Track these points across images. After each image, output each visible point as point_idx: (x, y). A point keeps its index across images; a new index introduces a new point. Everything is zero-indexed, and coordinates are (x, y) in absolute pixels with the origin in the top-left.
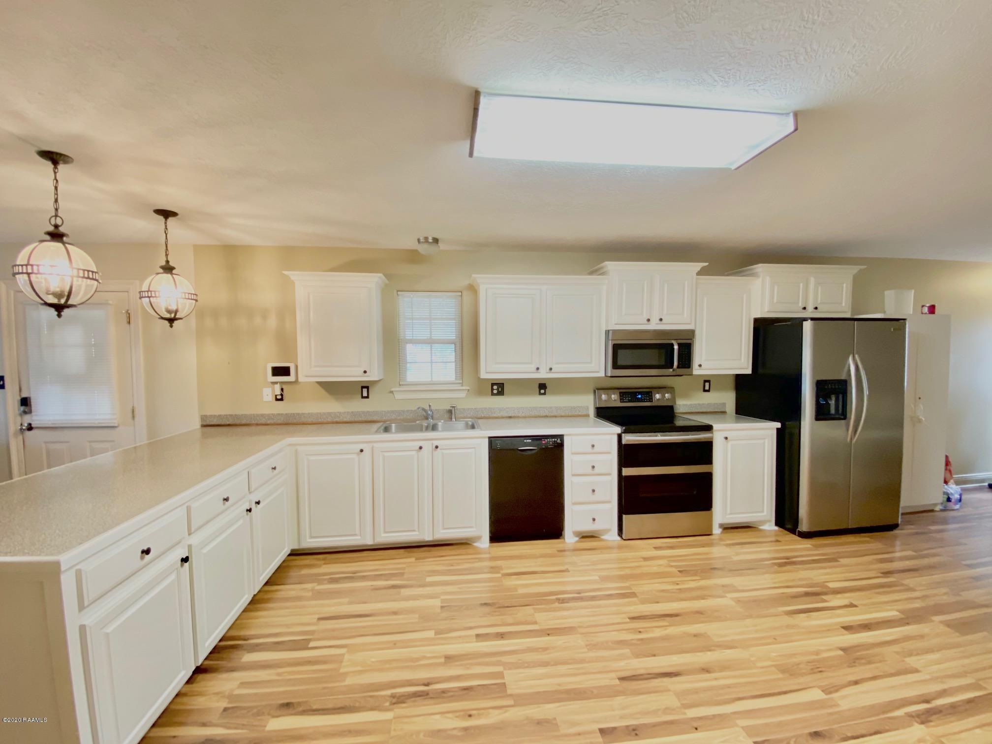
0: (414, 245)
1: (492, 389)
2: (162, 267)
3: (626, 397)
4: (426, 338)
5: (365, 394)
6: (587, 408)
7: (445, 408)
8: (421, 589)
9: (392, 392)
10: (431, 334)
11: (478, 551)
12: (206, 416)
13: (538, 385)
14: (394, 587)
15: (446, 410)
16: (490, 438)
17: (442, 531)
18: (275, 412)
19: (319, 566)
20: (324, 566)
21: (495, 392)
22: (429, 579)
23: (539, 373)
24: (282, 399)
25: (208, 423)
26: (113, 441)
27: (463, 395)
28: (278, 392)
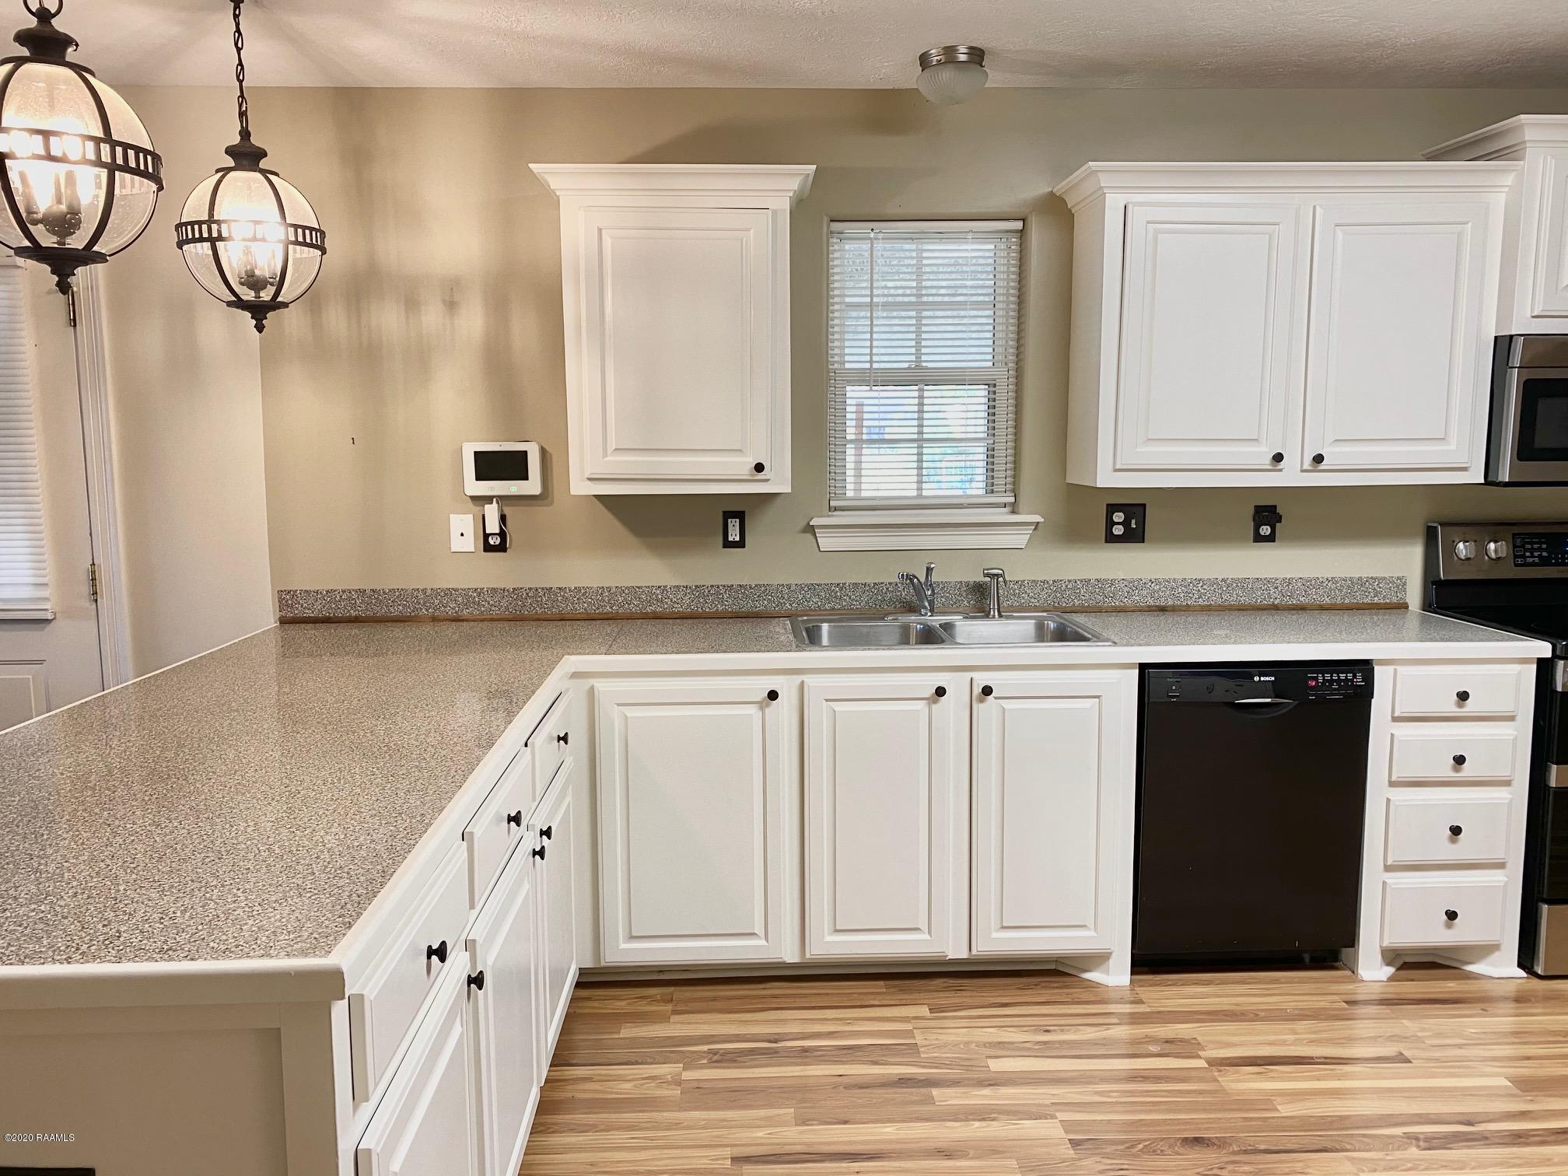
0: (909, 77)
1: (1110, 523)
2: (230, 151)
3: (1532, 551)
4: (906, 365)
5: (733, 535)
6: (1401, 584)
7: (965, 579)
8: (986, 1091)
9: (810, 529)
10: (918, 354)
11: (1098, 994)
12: (292, 593)
13: (1252, 511)
14: (903, 1082)
15: (967, 584)
16: (1143, 668)
17: (995, 935)
18: (485, 584)
19: (664, 1019)
20: (674, 1018)
21: (1118, 530)
22: (996, 1066)
23: (1281, 470)
24: (502, 548)
25: (298, 611)
26: (41, 662)
27: (1020, 539)
28: (493, 526)
